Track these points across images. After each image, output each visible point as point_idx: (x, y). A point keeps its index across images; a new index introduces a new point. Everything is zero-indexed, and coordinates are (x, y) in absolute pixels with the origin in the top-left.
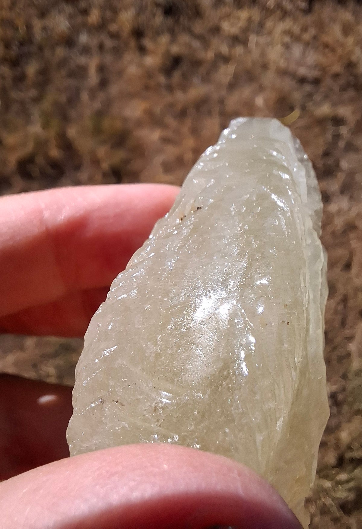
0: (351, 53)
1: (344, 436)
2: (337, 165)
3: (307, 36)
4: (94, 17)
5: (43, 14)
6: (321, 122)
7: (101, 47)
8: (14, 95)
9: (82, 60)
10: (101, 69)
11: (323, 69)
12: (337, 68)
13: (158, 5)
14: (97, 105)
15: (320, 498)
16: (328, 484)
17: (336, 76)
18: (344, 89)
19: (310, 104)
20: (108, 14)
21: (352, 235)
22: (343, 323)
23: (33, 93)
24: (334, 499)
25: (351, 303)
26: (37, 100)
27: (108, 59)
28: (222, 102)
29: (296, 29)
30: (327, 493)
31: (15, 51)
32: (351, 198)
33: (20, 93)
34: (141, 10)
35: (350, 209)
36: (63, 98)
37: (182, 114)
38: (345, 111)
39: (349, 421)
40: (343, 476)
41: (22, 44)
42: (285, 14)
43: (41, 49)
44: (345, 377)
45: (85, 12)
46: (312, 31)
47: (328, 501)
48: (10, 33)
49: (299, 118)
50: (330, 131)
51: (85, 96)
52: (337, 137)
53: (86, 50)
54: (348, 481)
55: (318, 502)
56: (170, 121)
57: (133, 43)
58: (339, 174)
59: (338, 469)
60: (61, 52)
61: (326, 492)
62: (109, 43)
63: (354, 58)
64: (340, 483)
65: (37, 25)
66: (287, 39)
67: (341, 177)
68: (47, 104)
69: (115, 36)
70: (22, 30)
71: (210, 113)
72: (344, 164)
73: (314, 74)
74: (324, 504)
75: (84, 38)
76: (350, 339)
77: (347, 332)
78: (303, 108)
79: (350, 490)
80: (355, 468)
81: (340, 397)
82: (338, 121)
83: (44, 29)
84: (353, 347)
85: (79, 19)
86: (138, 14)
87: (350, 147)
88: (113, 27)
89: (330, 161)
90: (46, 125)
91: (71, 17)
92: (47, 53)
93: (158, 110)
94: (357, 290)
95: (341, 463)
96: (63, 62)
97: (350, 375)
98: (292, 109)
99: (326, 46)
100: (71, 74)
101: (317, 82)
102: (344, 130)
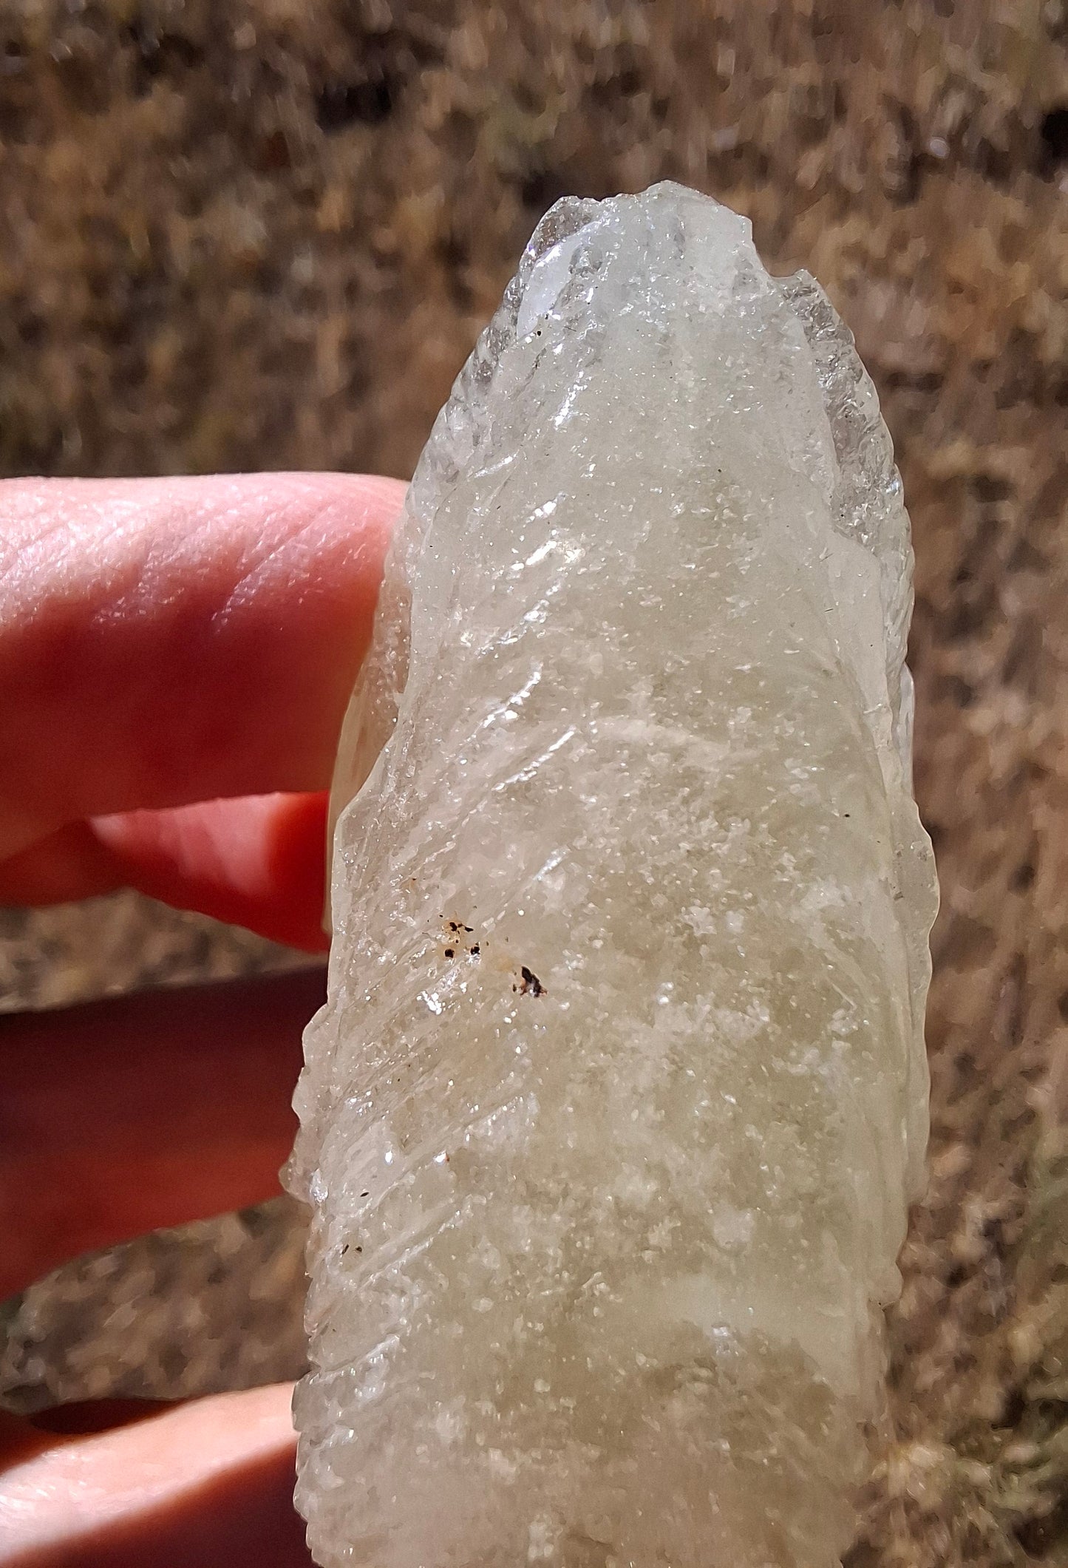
0: (1023, 304)
3: (904, 263)
4: (333, 209)
5: (195, 203)
7: (352, 289)
8: (117, 419)
9: (301, 326)
10: (353, 348)
11: (950, 349)
12: (987, 345)
13: (505, 178)
15: (959, 1512)
16: (981, 1473)
17: (983, 367)
18: (1005, 400)
20: (372, 201)
23: (165, 414)
24: (997, 1512)
27: (371, 320)
29: (877, 243)
31: (118, 299)
34: (459, 189)
39: (1035, 1298)
40: (1022, 1451)
41: (137, 283)
42: (845, 204)
43: (189, 294)
45: (310, 198)
46: (918, 248)
47: (984, 1519)
48: (105, 253)
50: (971, 512)
52: (990, 528)
53: (311, 299)
54: (1035, 1464)
57: (437, 278)
59: (1008, 1431)
60: (242, 302)
61: (977, 1494)
62: (372, 279)
63: (1031, 321)
64: (1015, 1468)
65: (181, 231)
66: (851, 270)
69: (387, 260)
70: (138, 247)
72: (1012, 602)
73: (926, 361)
75: (304, 268)
79: (1041, 1488)
80: (1053, 1428)
81: (1010, 1233)
83: (200, 242)
85: (293, 215)
86: (451, 201)
88: (385, 238)
91: (270, 211)
92: (206, 306)
96: (249, 331)
99: (956, 287)
100: (271, 363)
101: (931, 382)
102: (1008, 512)
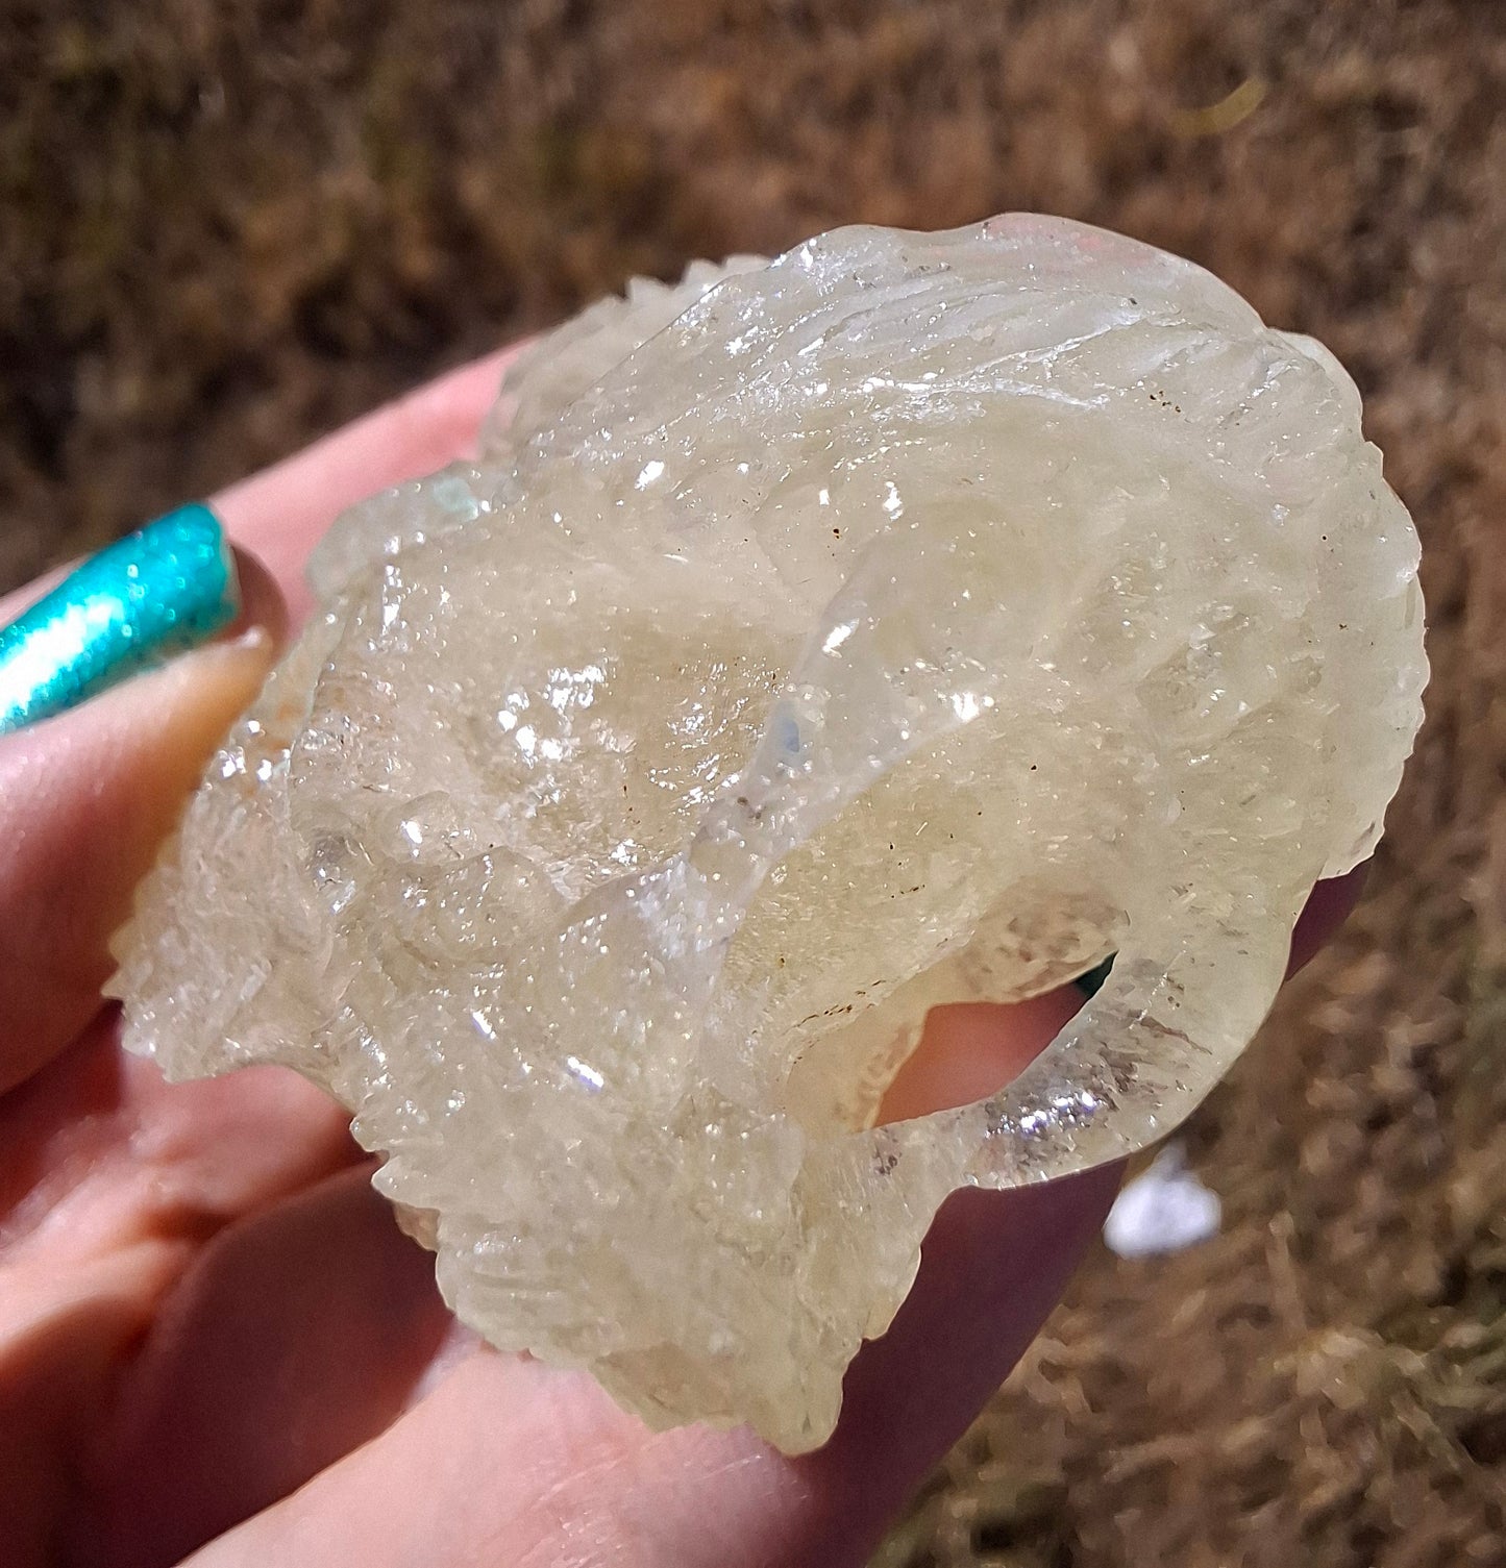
1: (1465, 1194)
2: (1399, 261)
6: (1334, 116)
14: (561, 88)
19: (1294, 58)
21: (1462, 504)
22: (1446, 810)
25: (1469, 736)
26: (348, 82)
28: (990, 61)
30: (1414, 1394)
32: (1457, 375)
33: (289, 61)
35: (1452, 414)
36: (439, 72)
37: (855, 110)
38: (1416, 76)
44: (1458, 992)
49: (1262, 106)
51: (516, 62)
55: (1385, 1426)
56: (815, 135)
58: (1410, 294)
67: (1416, 305)
68: (383, 94)
71: (951, 103)
74: (1407, 1434)
76: (1471, 859)
77: (1461, 836)
78: (1276, 72)
82: (1393, 112)
84: (1480, 888)
87: (1444, 201)
89: (1375, 252)
90: (384, 170)
93: (770, 100)
94: (1489, 689)
95: (1457, 1287)
97: (1477, 987)
98: (1234, 76)
